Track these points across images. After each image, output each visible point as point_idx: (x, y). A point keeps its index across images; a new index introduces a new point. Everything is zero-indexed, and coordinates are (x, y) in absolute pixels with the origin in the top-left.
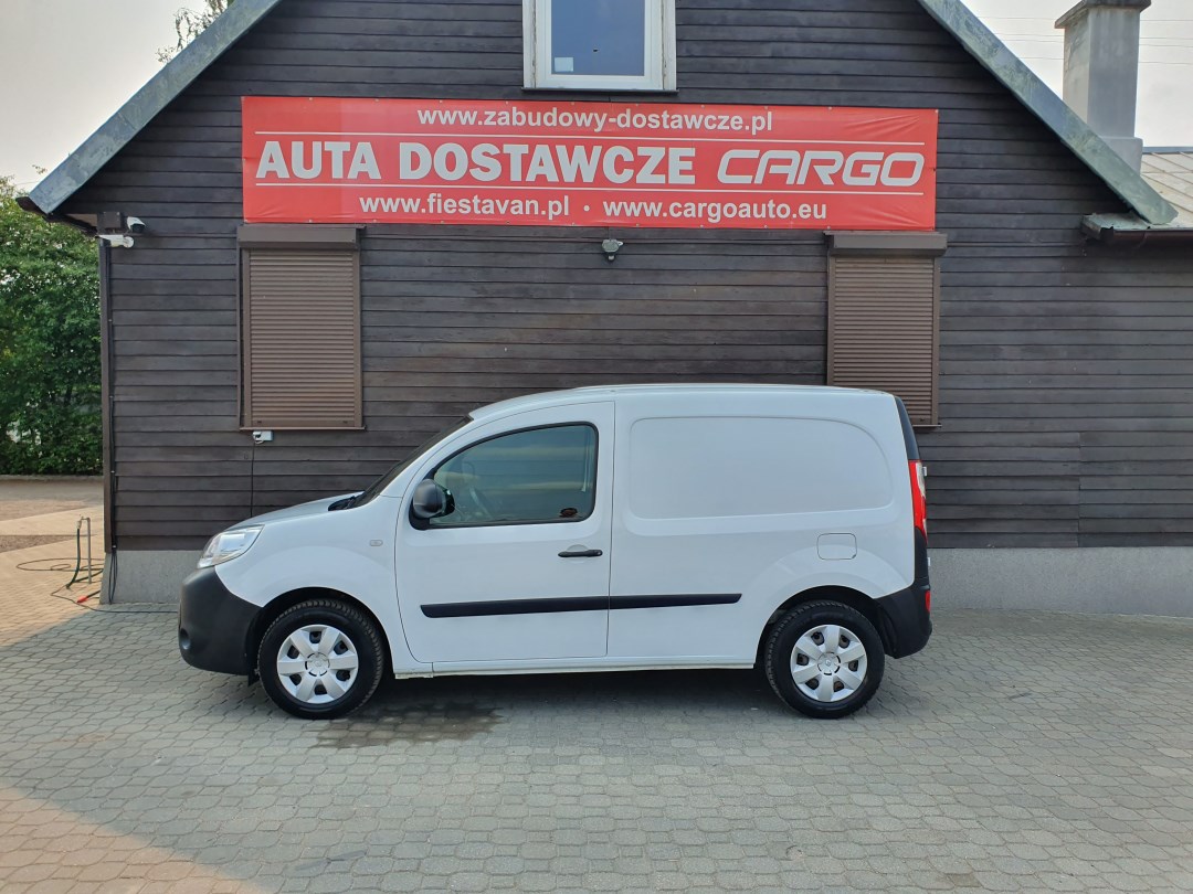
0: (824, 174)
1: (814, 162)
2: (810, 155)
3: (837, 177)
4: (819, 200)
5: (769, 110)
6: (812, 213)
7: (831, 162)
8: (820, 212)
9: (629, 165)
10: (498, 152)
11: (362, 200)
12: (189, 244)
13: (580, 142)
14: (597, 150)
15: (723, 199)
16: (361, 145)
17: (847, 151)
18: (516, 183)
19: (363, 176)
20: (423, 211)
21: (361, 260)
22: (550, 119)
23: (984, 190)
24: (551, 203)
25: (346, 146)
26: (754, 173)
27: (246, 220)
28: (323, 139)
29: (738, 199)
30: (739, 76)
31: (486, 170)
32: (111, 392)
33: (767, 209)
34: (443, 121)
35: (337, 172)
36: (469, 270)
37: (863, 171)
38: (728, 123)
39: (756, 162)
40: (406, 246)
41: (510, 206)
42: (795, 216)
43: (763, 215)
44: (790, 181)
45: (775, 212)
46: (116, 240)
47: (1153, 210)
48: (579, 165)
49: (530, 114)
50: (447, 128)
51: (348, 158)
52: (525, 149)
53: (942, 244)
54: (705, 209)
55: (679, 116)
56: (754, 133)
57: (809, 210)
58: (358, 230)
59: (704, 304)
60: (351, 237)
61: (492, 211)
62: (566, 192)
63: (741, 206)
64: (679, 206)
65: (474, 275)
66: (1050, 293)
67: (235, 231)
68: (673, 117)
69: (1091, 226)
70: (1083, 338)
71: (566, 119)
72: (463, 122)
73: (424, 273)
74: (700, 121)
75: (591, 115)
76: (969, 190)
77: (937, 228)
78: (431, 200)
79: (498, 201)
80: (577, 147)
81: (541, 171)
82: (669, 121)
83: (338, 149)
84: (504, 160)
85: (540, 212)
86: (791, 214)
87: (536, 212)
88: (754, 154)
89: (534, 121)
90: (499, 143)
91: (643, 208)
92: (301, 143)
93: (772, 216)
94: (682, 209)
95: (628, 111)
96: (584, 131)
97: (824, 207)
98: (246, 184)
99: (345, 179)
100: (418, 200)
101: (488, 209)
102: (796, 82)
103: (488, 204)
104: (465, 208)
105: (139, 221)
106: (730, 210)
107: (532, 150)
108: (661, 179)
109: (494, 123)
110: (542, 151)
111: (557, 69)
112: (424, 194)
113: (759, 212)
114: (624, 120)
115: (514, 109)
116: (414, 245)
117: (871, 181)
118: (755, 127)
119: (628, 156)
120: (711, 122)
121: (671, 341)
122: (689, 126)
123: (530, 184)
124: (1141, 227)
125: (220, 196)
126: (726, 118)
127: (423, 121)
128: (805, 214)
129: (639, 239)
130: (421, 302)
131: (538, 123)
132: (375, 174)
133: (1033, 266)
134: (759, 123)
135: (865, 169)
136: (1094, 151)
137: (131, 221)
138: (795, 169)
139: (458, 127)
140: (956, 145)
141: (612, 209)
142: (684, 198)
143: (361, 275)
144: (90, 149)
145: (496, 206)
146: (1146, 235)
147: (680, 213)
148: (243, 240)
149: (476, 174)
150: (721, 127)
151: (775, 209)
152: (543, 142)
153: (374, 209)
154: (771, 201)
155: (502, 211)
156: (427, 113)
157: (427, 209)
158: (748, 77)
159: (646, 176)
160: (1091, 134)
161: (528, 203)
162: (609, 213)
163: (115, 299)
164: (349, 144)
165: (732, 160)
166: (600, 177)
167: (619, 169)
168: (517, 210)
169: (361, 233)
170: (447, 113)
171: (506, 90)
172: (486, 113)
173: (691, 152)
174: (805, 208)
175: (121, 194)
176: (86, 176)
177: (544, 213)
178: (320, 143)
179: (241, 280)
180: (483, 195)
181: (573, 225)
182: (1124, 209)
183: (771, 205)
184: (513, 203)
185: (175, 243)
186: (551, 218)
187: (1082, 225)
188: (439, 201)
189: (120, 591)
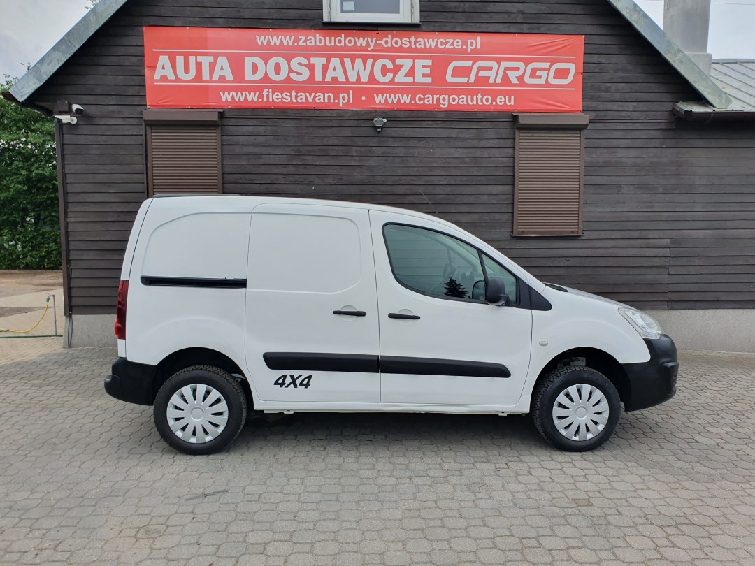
0: (513, 76)
1: (507, 69)
2: (504, 65)
3: (521, 78)
4: (509, 93)
5: (477, 36)
6: (505, 101)
7: (517, 69)
8: (510, 101)
9: (390, 71)
10: (308, 62)
11: (221, 93)
12: (112, 122)
13: (359, 56)
14: (370, 61)
15: (449, 92)
16: (220, 59)
17: (527, 62)
18: (319, 83)
19: (222, 78)
20: (260, 100)
21: (222, 131)
22: (340, 41)
23: (613, 87)
24: (341, 95)
25: (211, 59)
26: (469, 76)
27: (148, 107)
28: (196, 54)
29: (459, 93)
30: (460, 14)
31: (300, 74)
32: (66, 216)
33: (477, 99)
34: (272, 43)
35: (206, 76)
36: (290, 138)
37: (537, 75)
38: (452, 44)
39: (470, 69)
40: (249, 123)
41: (315, 97)
42: (494, 103)
43: (475, 103)
44: (491, 81)
45: (482, 101)
46: (66, 119)
47: (717, 99)
48: (359, 71)
49: (327, 38)
50: (275, 47)
51: (212, 67)
52: (324, 60)
53: (586, 122)
54: (438, 99)
55: (422, 40)
56: (469, 50)
57: (503, 99)
58: (219, 112)
59: (438, 159)
60: (215, 117)
61: (304, 100)
62: (351, 88)
63: (461, 97)
64: (422, 96)
65: (292, 141)
66: (652, 152)
67: (142, 114)
68: (418, 40)
69: (678, 109)
70: (673, 180)
71: (350, 42)
72: (285, 43)
73: (261, 139)
74: (435, 43)
75: (366, 39)
76: (603, 87)
77: (583, 111)
78: (265, 93)
79: (307, 94)
80: (357, 60)
81: (334, 74)
82: (415, 42)
83: (206, 61)
84: (311, 68)
85: (334, 100)
86: (492, 102)
87: (332, 101)
88: (469, 64)
89: (330, 42)
90: (308, 57)
91: (399, 98)
92: (182, 57)
93: (480, 103)
94: (424, 99)
95: (390, 36)
96: (362, 49)
97: (513, 97)
98: (147, 84)
99: (211, 80)
100: (257, 94)
101: (301, 99)
102: (496, 18)
103: (301, 95)
104: (287, 99)
105: (80, 107)
106: (454, 100)
107: (329, 61)
108: (410, 80)
109: (305, 44)
110: (335, 62)
111: (344, 9)
112: (261, 90)
113: (472, 101)
114: (387, 42)
115: (317, 35)
116: (255, 122)
117: (542, 81)
118: (469, 47)
119: (390, 65)
120: (441, 44)
121: (416, 183)
122: (428, 46)
123: (328, 83)
124: (709, 110)
125: (131, 91)
126: (451, 41)
127: (260, 43)
128: (501, 102)
129: (396, 117)
130: (260, 158)
131: (333, 44)
132: (230, 76)
133: (643, 135)
134: (472, 44)
135: (539, 73)
136: (681, 62)
137: (75, 107)
138: (494, 74)
139: (281, 46)
140: (595, 58)
141: (379, 100)
142: (424, 92)
143: (222, 141)
144: (47, 61)
145: (306, 97)
146: (712, 115)
147: (422, 102)
148: (146, 119)
149: (294, 76)
150: (448, 46)
151: (482, 99)
152: (335, 56)
153: (229, 99)
154: (480, 94)
155: (310, 100)
156: (262, 37)
157: (263, 99)
158: (465, 14)
159: (401, 78)
160: (680, 51)
161: (326, 95)
162: (377, 101)
163: (66, 157)
164: (212, 57)
165: (455, 68)
166: (372, 79)
167: (384, 74)
168: (319, 99)
169: (221, 115)
170: (275, 38)
171: (312, 23)
172: (300, 38)
173: (429, 62)
174: (501, 98)
175: (68, 89)
176: (45, 78)
177: (336, 101)
178: (194, 57)
179: (146, 145)
180: (298, 90)
181: (355, 109)
182: (700, 99)
183: (480, 96)
184: (317, 95)
185: (103, 122)
186: (341, 104)
187: (673, 108)
188: (271, 94)
189: (75, 340)
